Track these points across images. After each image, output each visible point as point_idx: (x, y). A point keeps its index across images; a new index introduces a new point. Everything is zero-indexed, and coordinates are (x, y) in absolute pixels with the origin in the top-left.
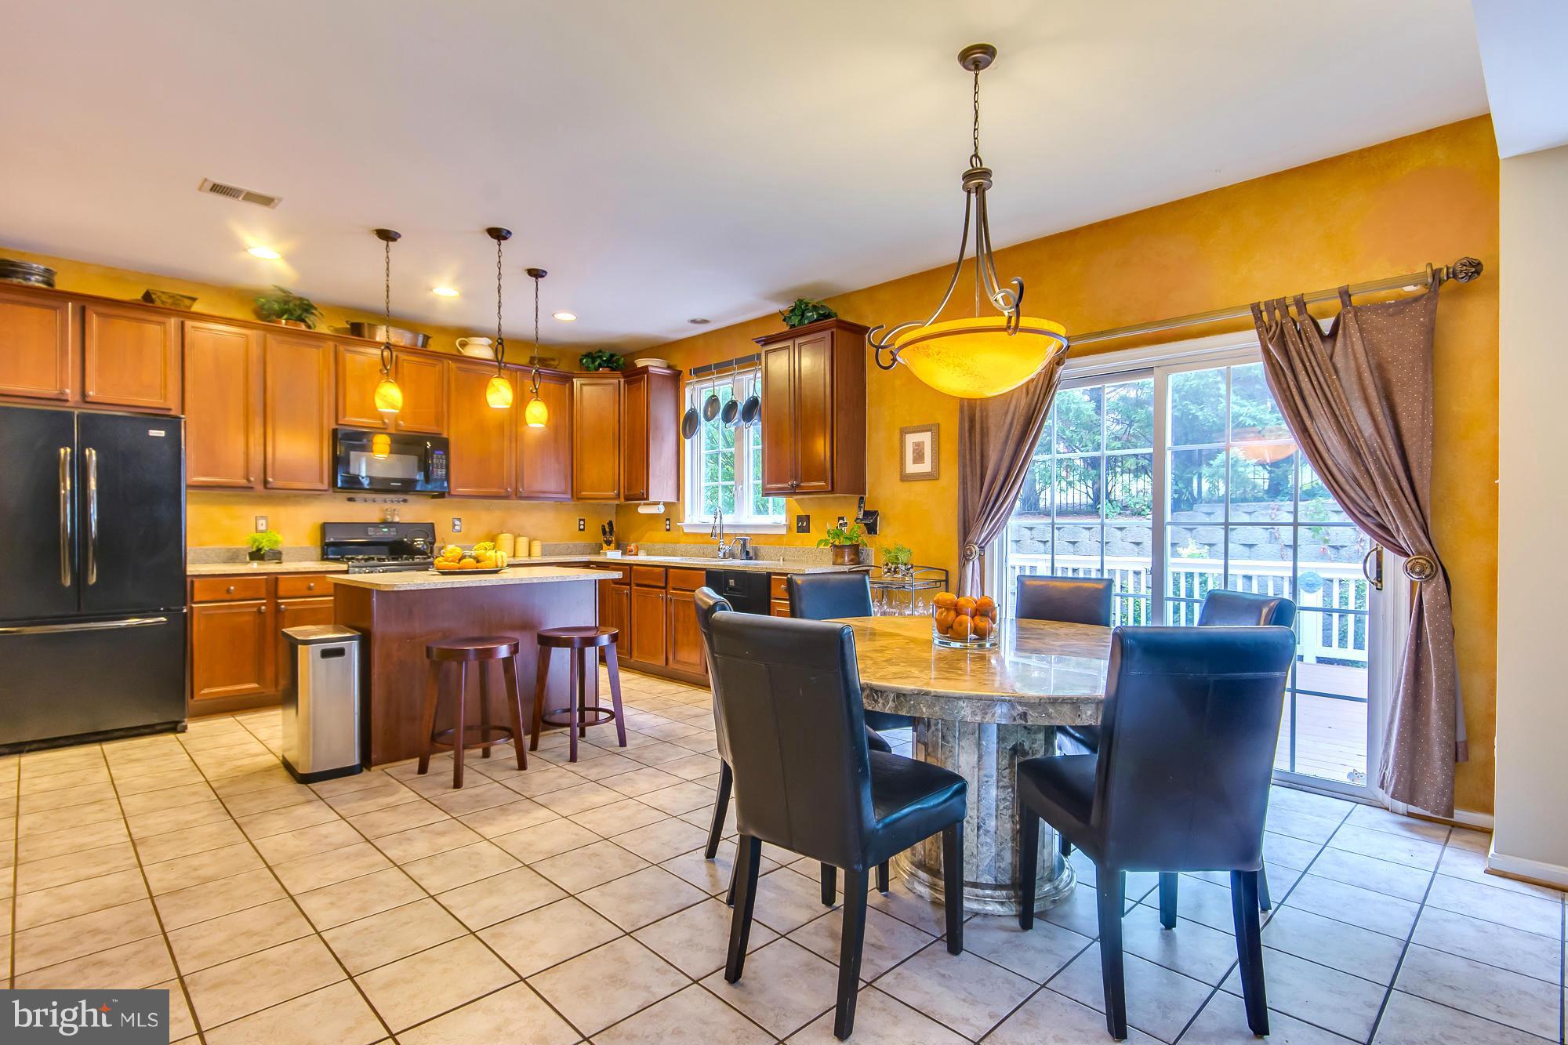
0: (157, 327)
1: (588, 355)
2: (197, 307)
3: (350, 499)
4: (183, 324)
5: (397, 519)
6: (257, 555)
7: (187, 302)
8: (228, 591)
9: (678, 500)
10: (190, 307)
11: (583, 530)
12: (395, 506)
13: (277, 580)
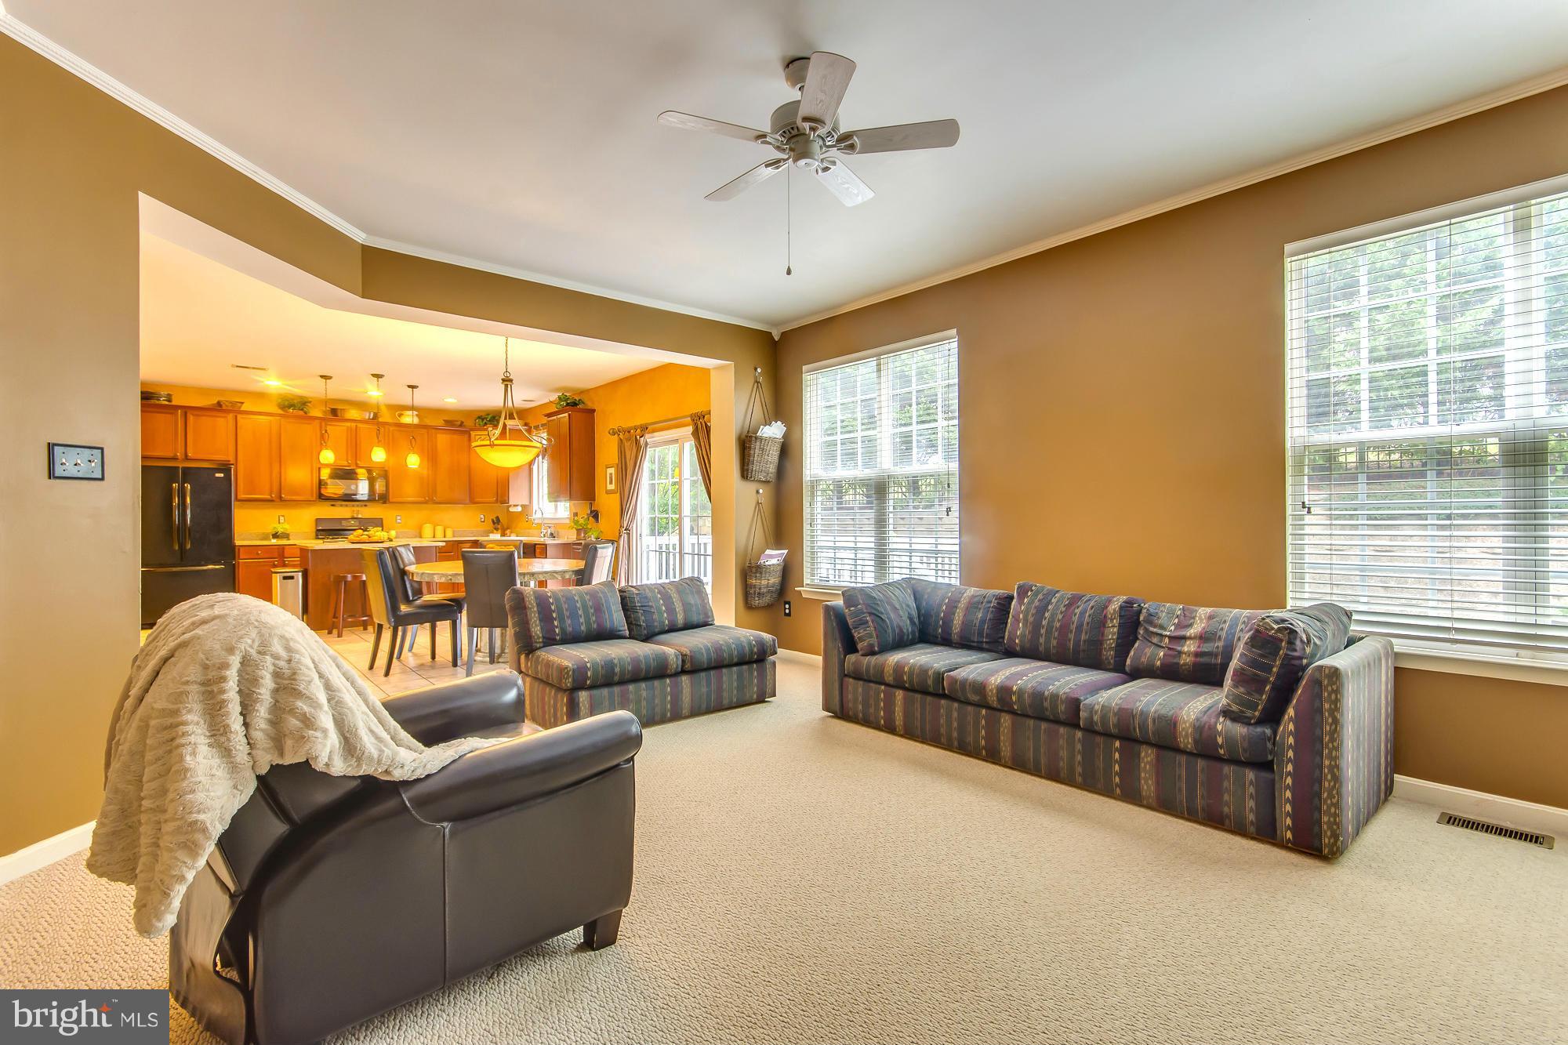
0: (222, 419)
1: (479, 418)
2: (244, 407)
3: (333, 505)
4: (236, 416)
5: (360, 516)
6: (275, 536)
7: (239, 404)
8: (258, 554)
9: (530, 503)
10: (240, 407)
11: (484, 522)
12: (359, 509)
13: (284, 548)
